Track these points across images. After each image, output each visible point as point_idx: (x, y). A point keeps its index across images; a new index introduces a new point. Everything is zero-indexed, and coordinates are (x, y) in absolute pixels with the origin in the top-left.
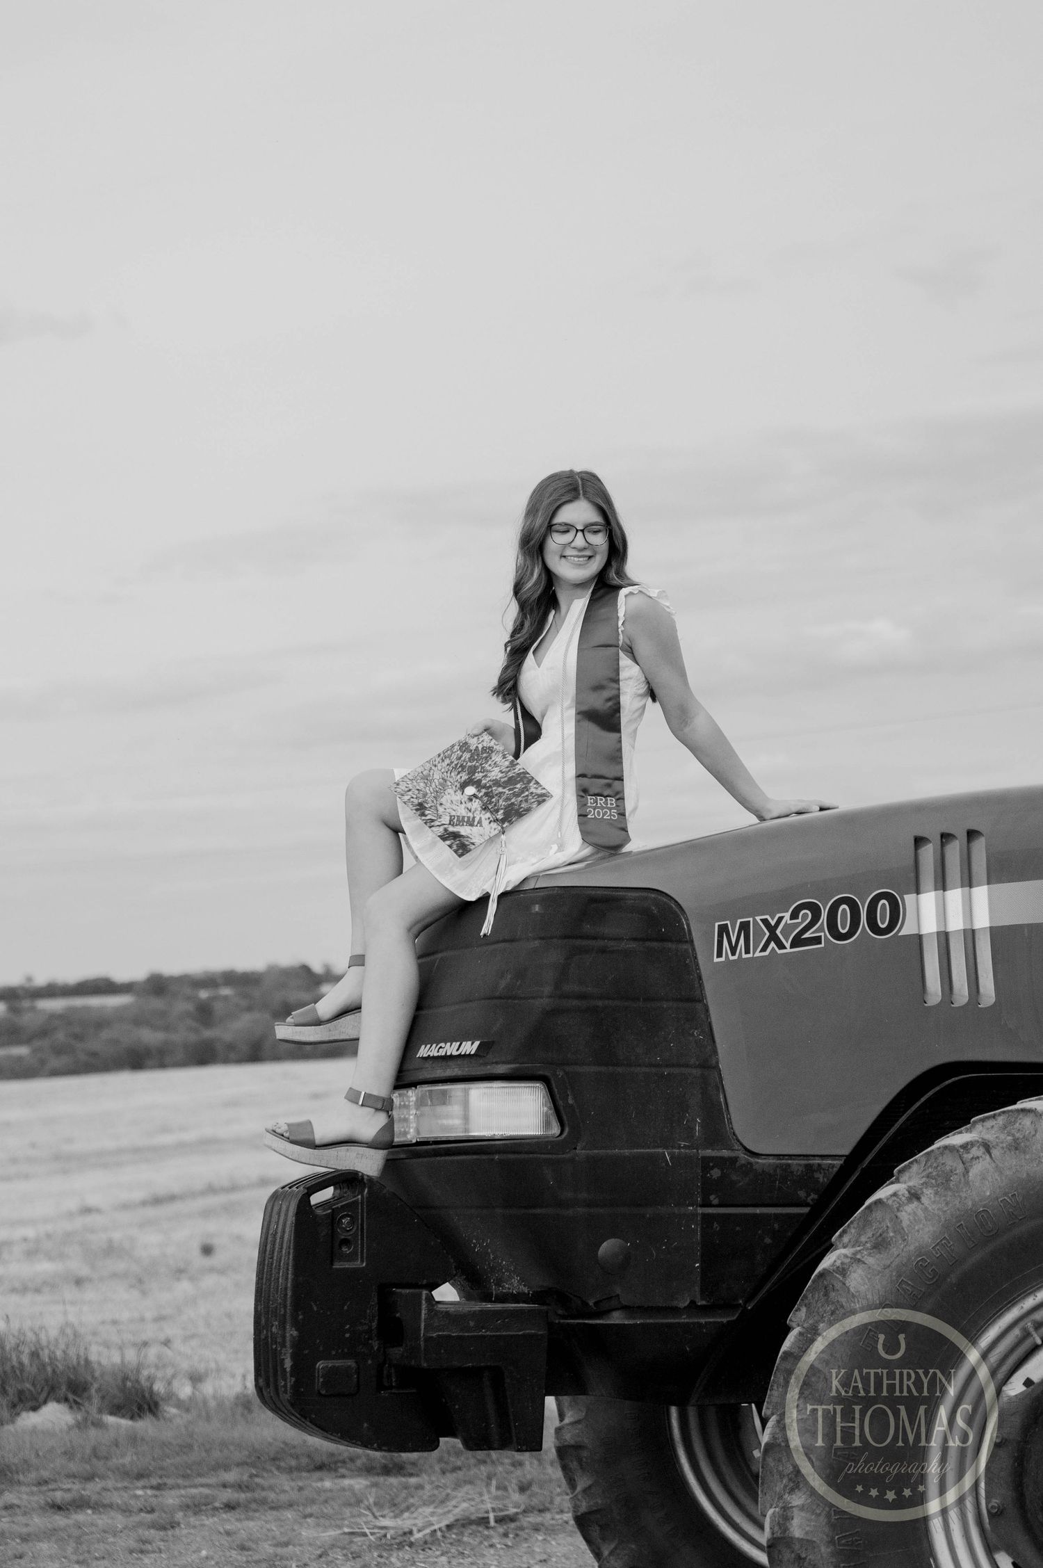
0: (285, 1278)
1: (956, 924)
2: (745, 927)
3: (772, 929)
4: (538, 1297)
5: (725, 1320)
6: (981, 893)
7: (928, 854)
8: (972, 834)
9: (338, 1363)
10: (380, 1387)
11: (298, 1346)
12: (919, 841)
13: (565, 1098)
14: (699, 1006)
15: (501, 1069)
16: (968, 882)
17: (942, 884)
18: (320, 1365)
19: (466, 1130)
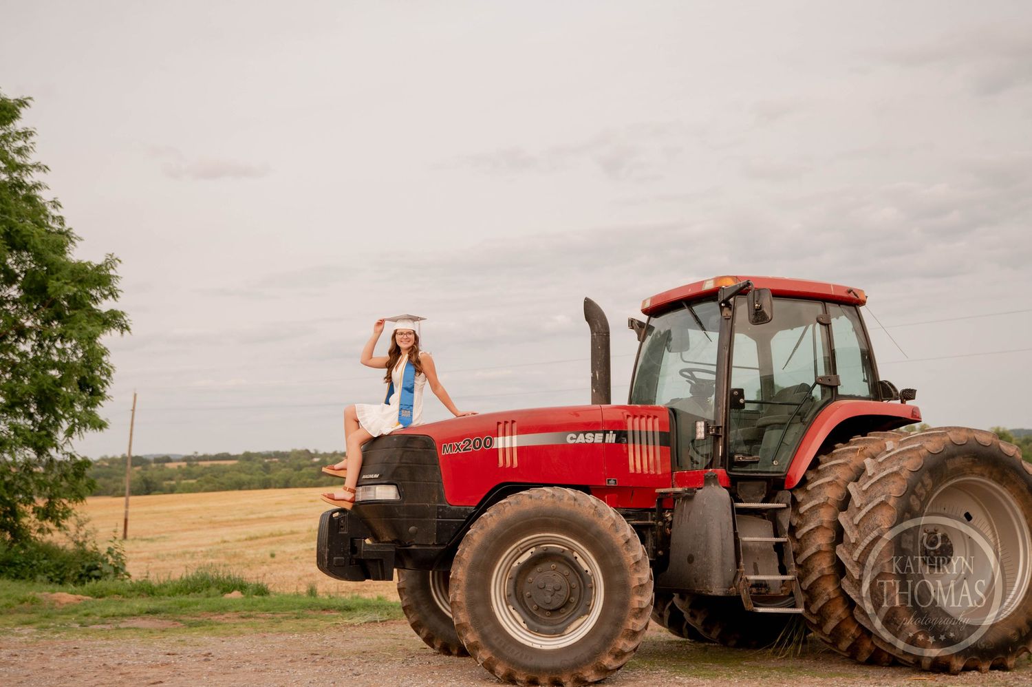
0: (326, 536)
1: (508, 446)
2: (451, 445)
3: (458, 446)
4: (393, 542)
5: (442, 548)
6: (515, 437)
7: (501, 427)
8: (513, 422)
9: (340, 558)
10: (350, 564)
11: (329, 553)
12: (499, 423)
13: (401, 489)
14: (438, 467)
15: (385, 482)
16: (512, 434)
17: (504, 435)
18: (335, 558)
19: (375, 497)
